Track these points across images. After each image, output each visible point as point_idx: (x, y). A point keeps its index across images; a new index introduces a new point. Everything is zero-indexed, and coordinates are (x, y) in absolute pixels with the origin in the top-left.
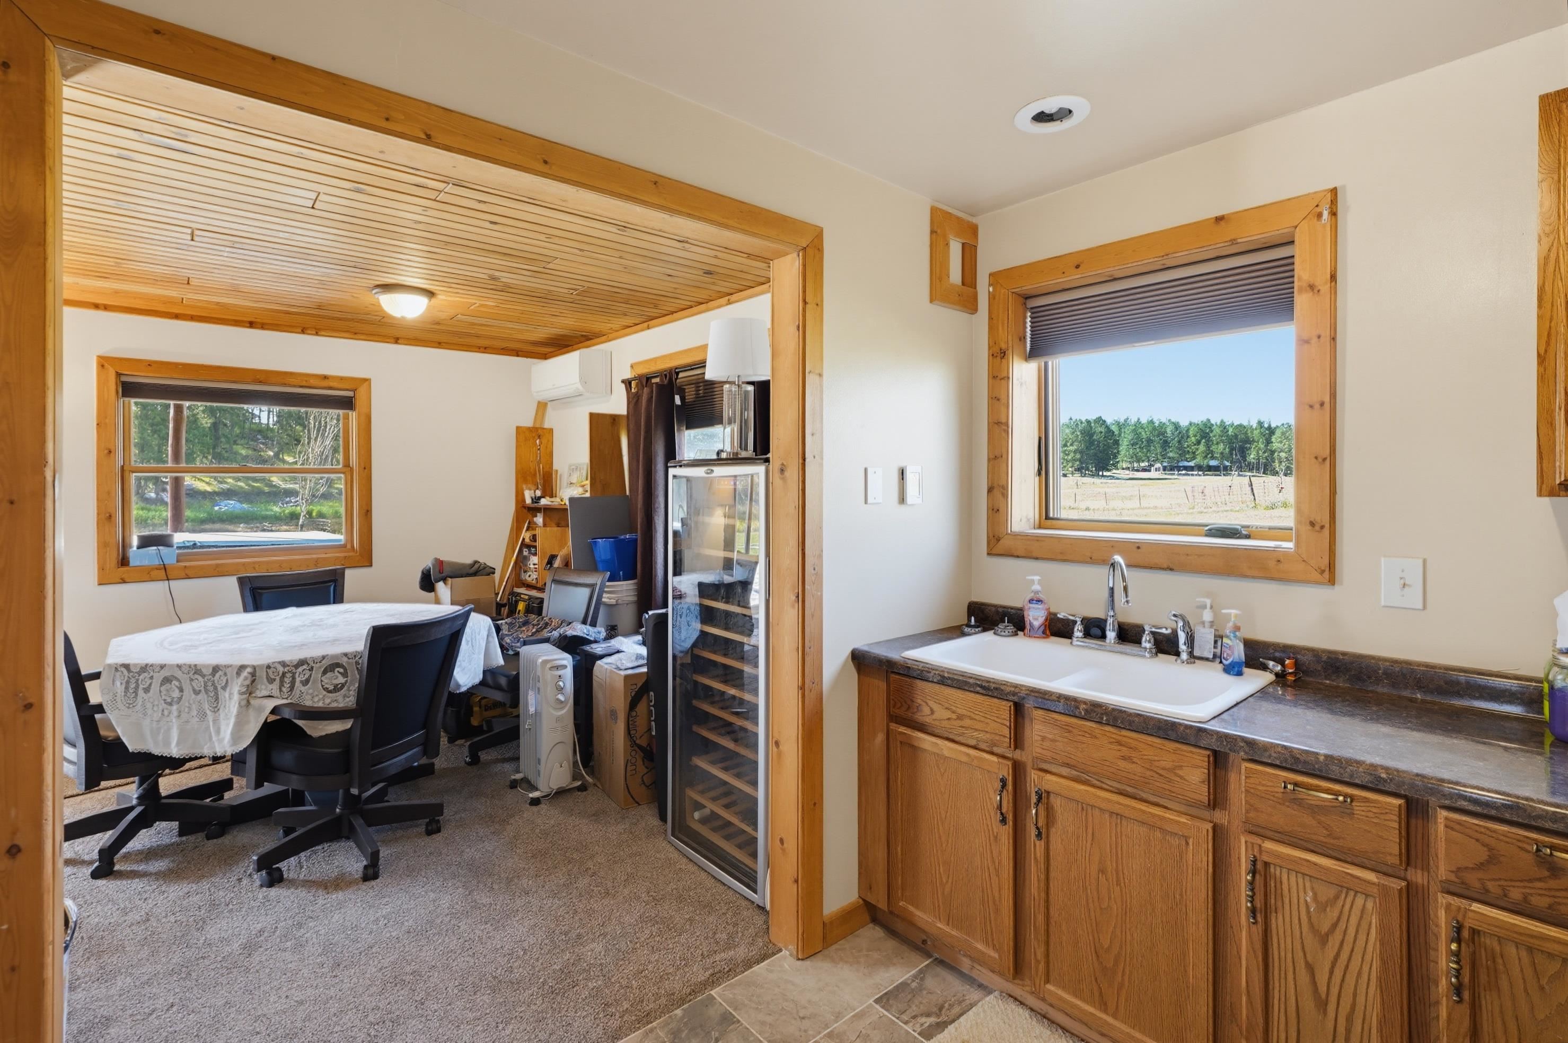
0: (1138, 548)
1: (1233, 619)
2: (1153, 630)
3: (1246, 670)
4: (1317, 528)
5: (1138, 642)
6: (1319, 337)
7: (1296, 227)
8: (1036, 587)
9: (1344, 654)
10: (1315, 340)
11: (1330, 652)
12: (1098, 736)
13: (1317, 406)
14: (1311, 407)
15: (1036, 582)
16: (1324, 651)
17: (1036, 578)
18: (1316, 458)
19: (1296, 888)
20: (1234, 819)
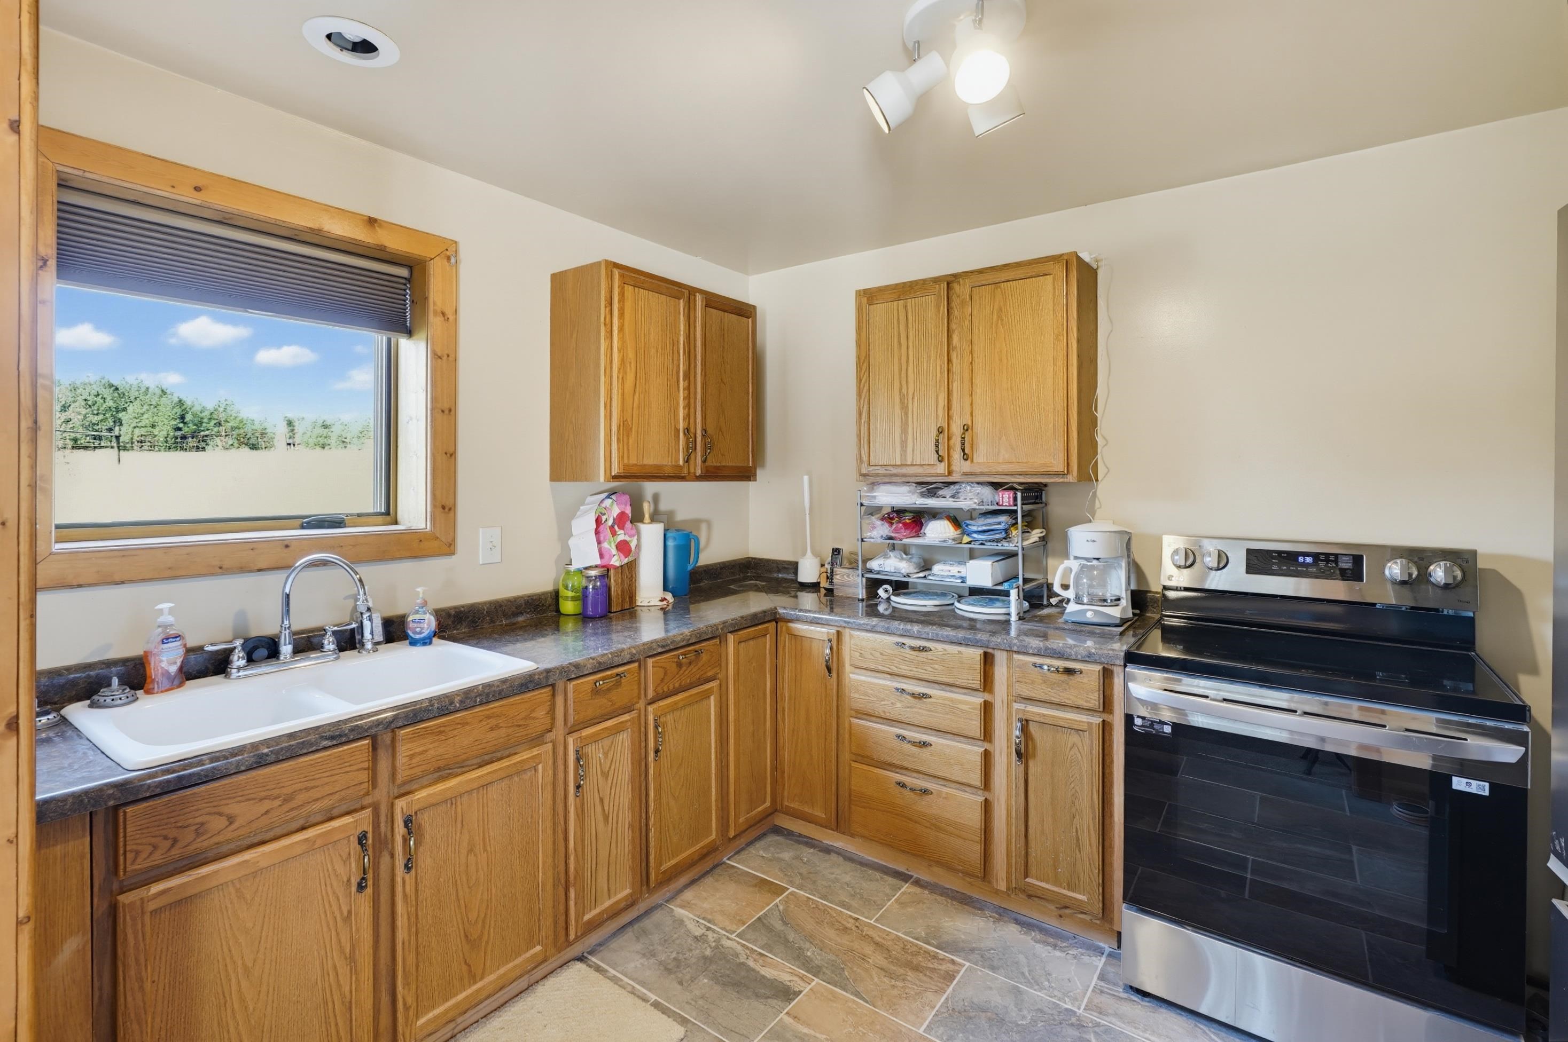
0: (287, 546)
1: (421, 596)
2: (335, 628)
3: (435, 640)
4: (447, 510)
5: (319, 647)
6: (448, 356)
7: (432, 259)
8: (168, 619)
9: (463, 606)
10: (445, 358)
11: (455, 608)
12: (469, 721)
13: (447, 412)
14: (443, 411)
15: (166, 612)
16: (450, 608)
17: (165, 606)
18: (446, 453)
19: (595, 752)
20: (559, 731)
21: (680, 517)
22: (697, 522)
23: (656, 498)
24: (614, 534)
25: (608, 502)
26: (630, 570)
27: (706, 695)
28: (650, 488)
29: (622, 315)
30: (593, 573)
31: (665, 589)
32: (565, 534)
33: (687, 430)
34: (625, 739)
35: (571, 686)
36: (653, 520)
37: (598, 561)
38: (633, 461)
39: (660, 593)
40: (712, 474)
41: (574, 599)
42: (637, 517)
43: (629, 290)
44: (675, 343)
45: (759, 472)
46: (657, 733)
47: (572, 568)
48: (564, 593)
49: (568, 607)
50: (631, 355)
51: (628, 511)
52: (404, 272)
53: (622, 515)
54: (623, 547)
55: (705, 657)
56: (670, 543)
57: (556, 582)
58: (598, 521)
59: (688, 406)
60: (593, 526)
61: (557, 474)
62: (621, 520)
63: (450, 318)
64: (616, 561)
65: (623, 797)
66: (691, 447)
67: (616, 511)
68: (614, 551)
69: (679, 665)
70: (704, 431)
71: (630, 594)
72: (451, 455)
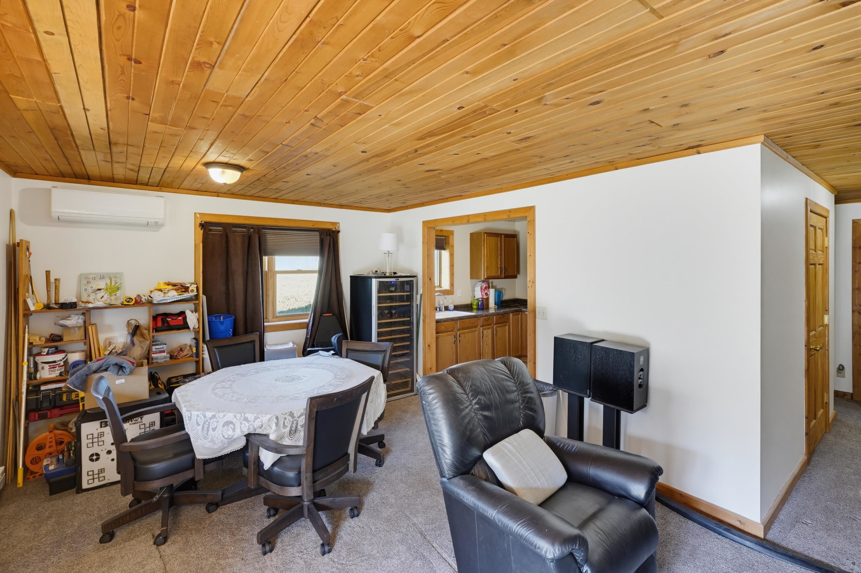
1: (450, 304)
3: (453, 310)
4: (452, 285)
6: (452, 253)
7: (450, 235)
9: (458, 304)
16: (456, 304)
19: (485, 331)
20: (479, 327)
21: (498, 287)
22: (502, 289)
23: (492, 283)
24: (484, 291)
25: (483, 284)
26: (487, 299)
27: (506, 325)
28: (491, 281)
29: (486, 244)
30: (480, 299)
31: (495, 305)
32: (473, 291)
33: (500, 267)
34: (490, 330)
35: (481, 318)
36: (492, 288)
37: (481, 297)
38: (489, 275)
39: (494, 305)
40: (506, 277)
41: (476, 305)
42: (489, 288)
43: (488, 237)
44: (498, 248)
45: (518, 275)
46: (496, 331)
47: (475, 298)
48: (473, 303)
49: (475, 307)
50: (488, 251)
51: (487, 286)
52: (444, 238)
53: (486, 287)
54: (486, 294)
55: (505, 317)
56: (496, 293)
57: (471, 301)
58: (481, 288)
59: (500, 262)
60: (480, 289)
61: (472, 277)
62: (486, 288)
63: (452, 246)
64: (485, 297)
65: (490, 342)
66: (501, 271)
67: (485, 286)
68: (484, 295)
69: (500, 318)
70: (504, 267)
71: (488, 304)
72: (453, 274)
